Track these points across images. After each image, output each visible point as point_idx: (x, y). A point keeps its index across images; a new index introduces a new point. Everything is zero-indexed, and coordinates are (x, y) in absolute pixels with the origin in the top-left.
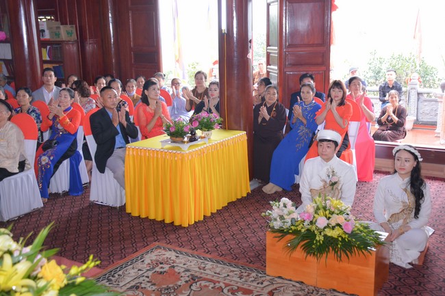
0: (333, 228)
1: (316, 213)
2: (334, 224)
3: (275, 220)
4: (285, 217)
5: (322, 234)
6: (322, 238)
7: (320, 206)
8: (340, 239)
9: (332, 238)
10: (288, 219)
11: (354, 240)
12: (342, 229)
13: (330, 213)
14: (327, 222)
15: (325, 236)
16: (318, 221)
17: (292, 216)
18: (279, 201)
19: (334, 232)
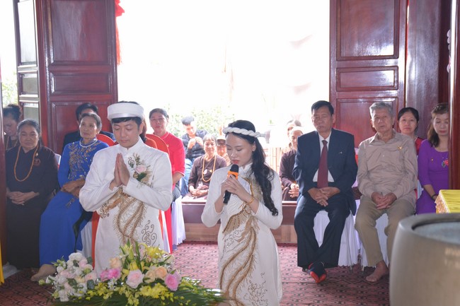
0: (152, 285)
1: (125, 267)
2: (153, 279)
3: (62, 288)
4: (79, 280)
5: (137, 296)
6: (137, 302)
7: (130, 258)
8: (163, 298)
9: (150, 298)
10: (82, 282)
11: (182, 297)
12: (165, 286)
13: (145, 265)
14: (142, 276)
15: (141, 298)
16: (129, 278)
17: (87, 278)
18: (66, 259)
19: (154, 289)
